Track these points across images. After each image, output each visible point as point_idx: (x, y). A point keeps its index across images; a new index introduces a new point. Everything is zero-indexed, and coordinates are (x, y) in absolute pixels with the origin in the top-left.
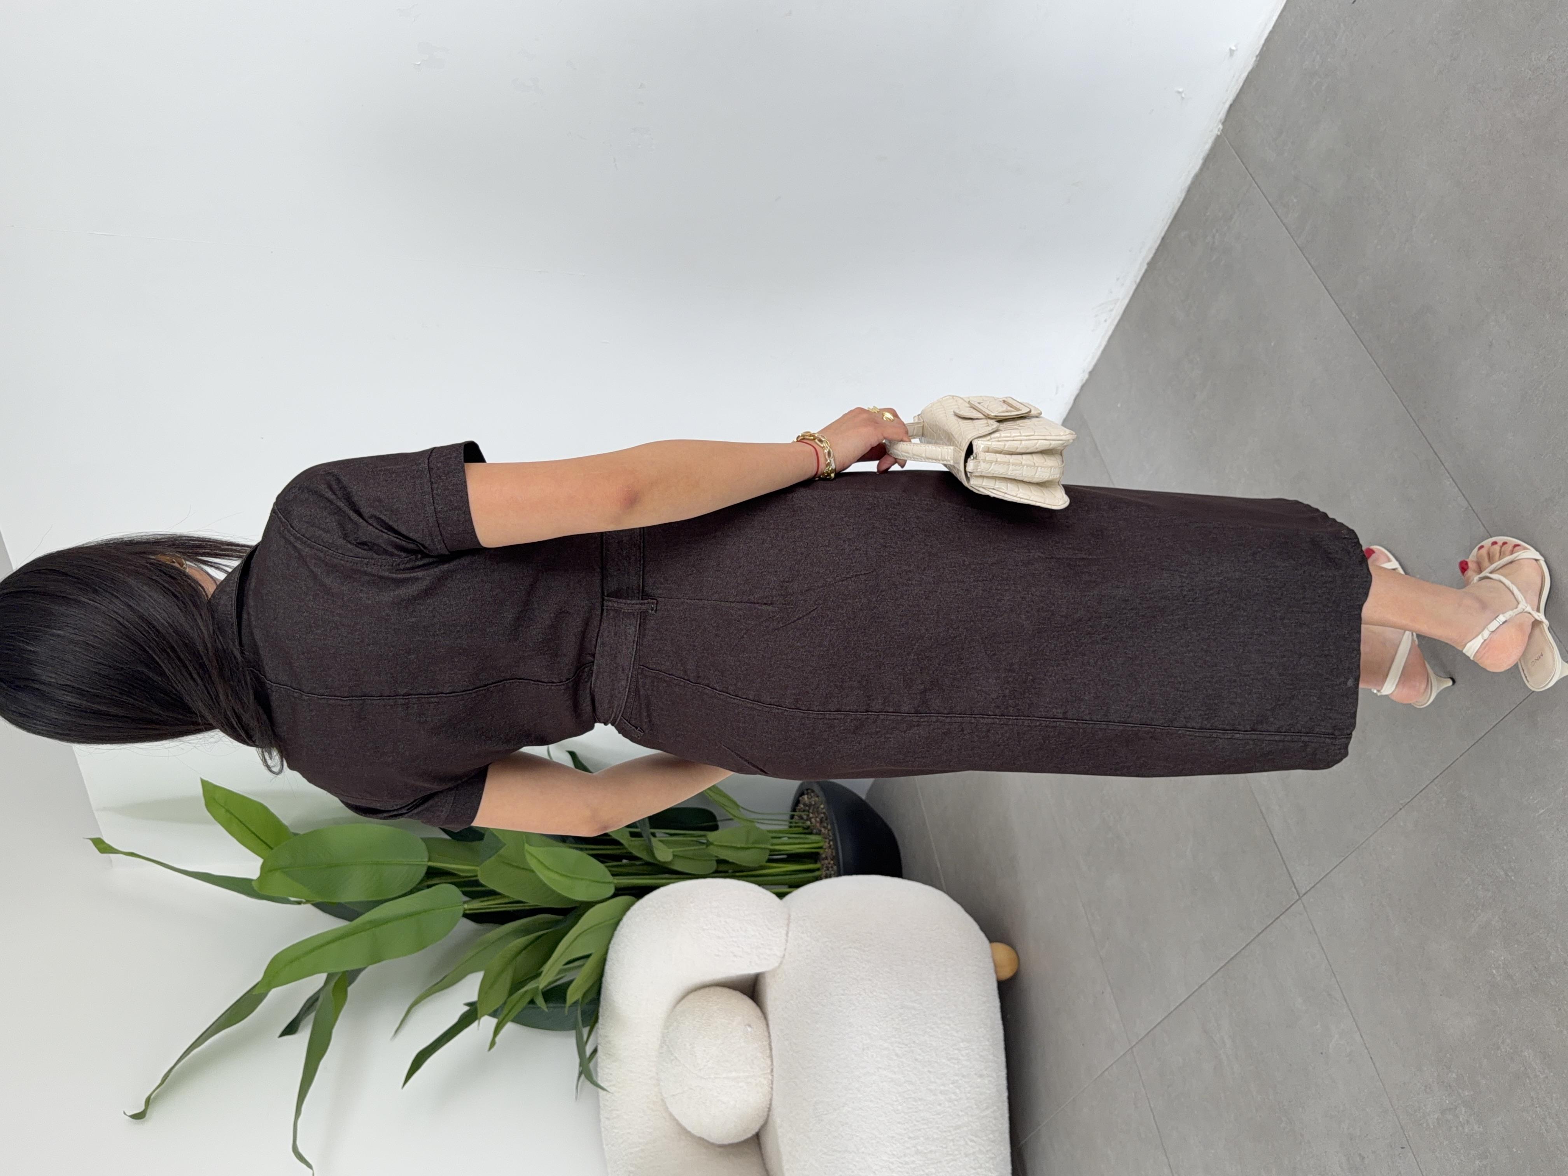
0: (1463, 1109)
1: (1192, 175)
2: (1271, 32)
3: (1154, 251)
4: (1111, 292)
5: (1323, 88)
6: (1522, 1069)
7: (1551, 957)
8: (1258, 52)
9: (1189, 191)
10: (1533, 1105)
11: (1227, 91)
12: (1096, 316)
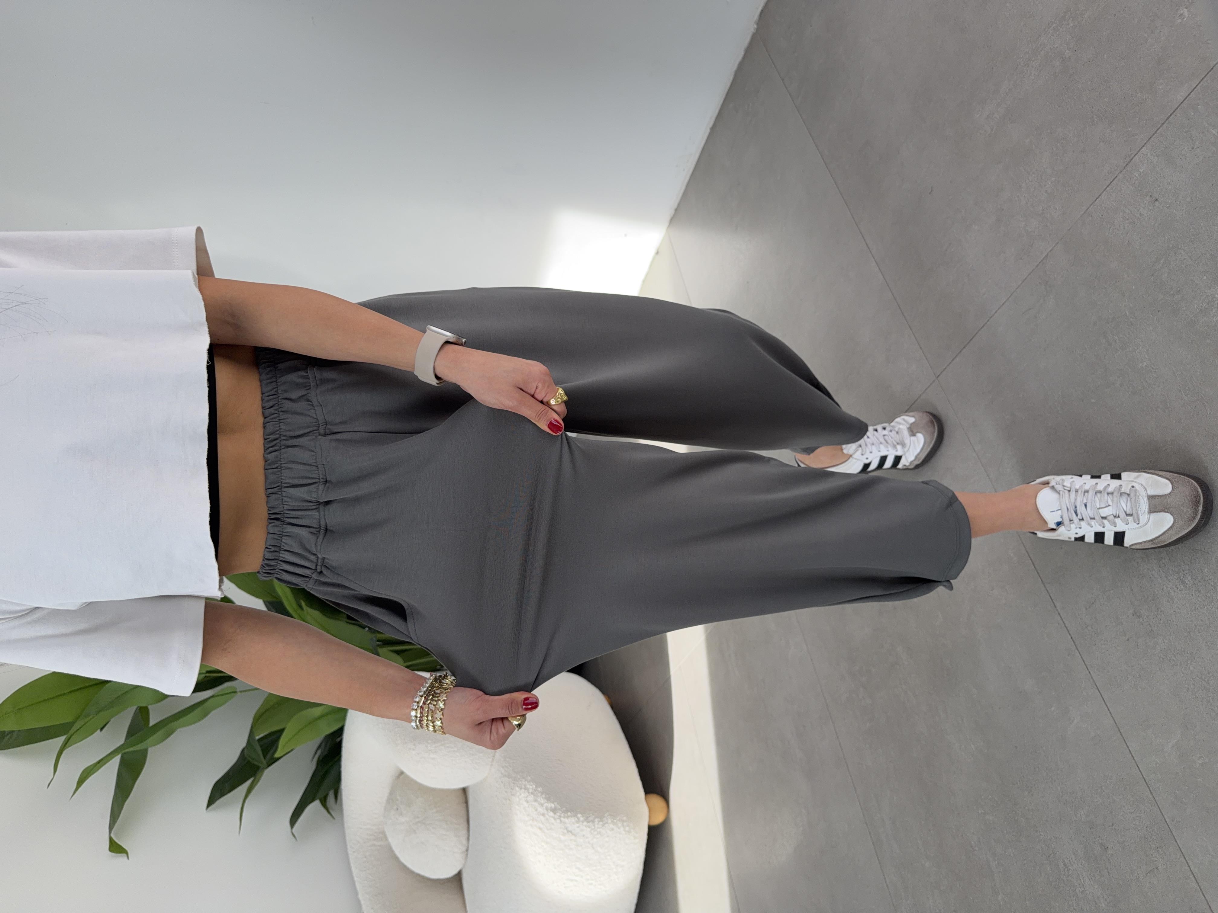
1: (737, 63)
3: (714, 119)
4: (686, 150)
9: (736, 74)
10: (901, 683)
12: (678, 167)
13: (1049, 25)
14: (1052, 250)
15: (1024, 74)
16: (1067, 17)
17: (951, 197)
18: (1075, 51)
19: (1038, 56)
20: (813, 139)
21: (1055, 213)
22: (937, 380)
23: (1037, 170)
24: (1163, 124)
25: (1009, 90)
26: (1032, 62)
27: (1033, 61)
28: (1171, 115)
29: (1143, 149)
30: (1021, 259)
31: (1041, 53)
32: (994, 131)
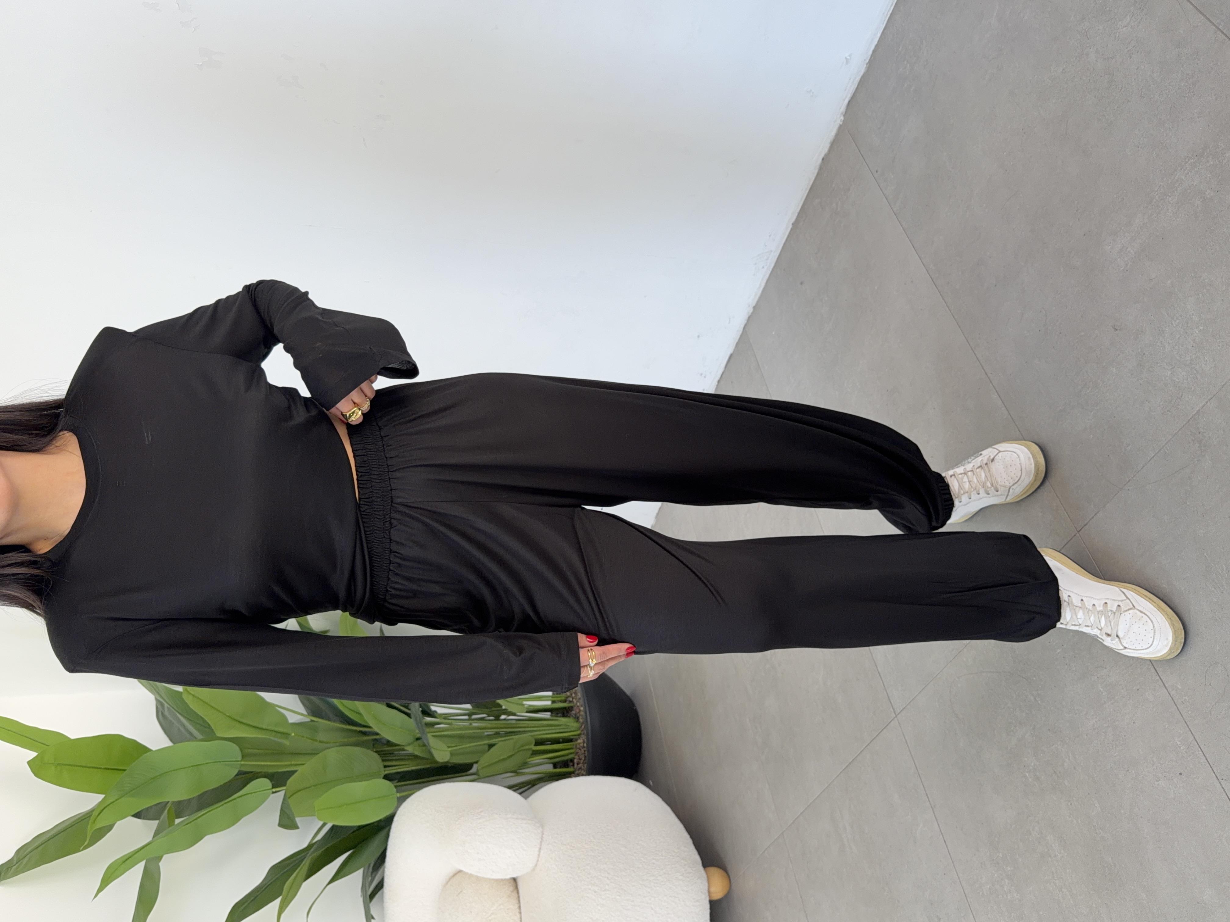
0: (1007, 881)
1: (822, 156)
2: (877, 46)
3: (796, 214)
4: (766, 246)
5: (912, 90)
6: (1047, 850)
7: (1065, 764)
8: (867, 61)
9: (821, 168)
10: (1054, 877)
11: (845, 90)
12: (755, 264)
13: (1185, 159)
14: (1204, 405)
15: (1160, 209)
16: (1206, 153)
17: (1083, 334)
18: (1218, 191)
19: (1175, 192)
20: (916, 251)
21: (1206, 365)
22: (1078, 534)
23: (1181, 316)
25: (1143, 224)
26: (1168, 197)
27: (1170, 196)
30: (1168, 411)
31: (1178, 189)
32: (1128, 266)
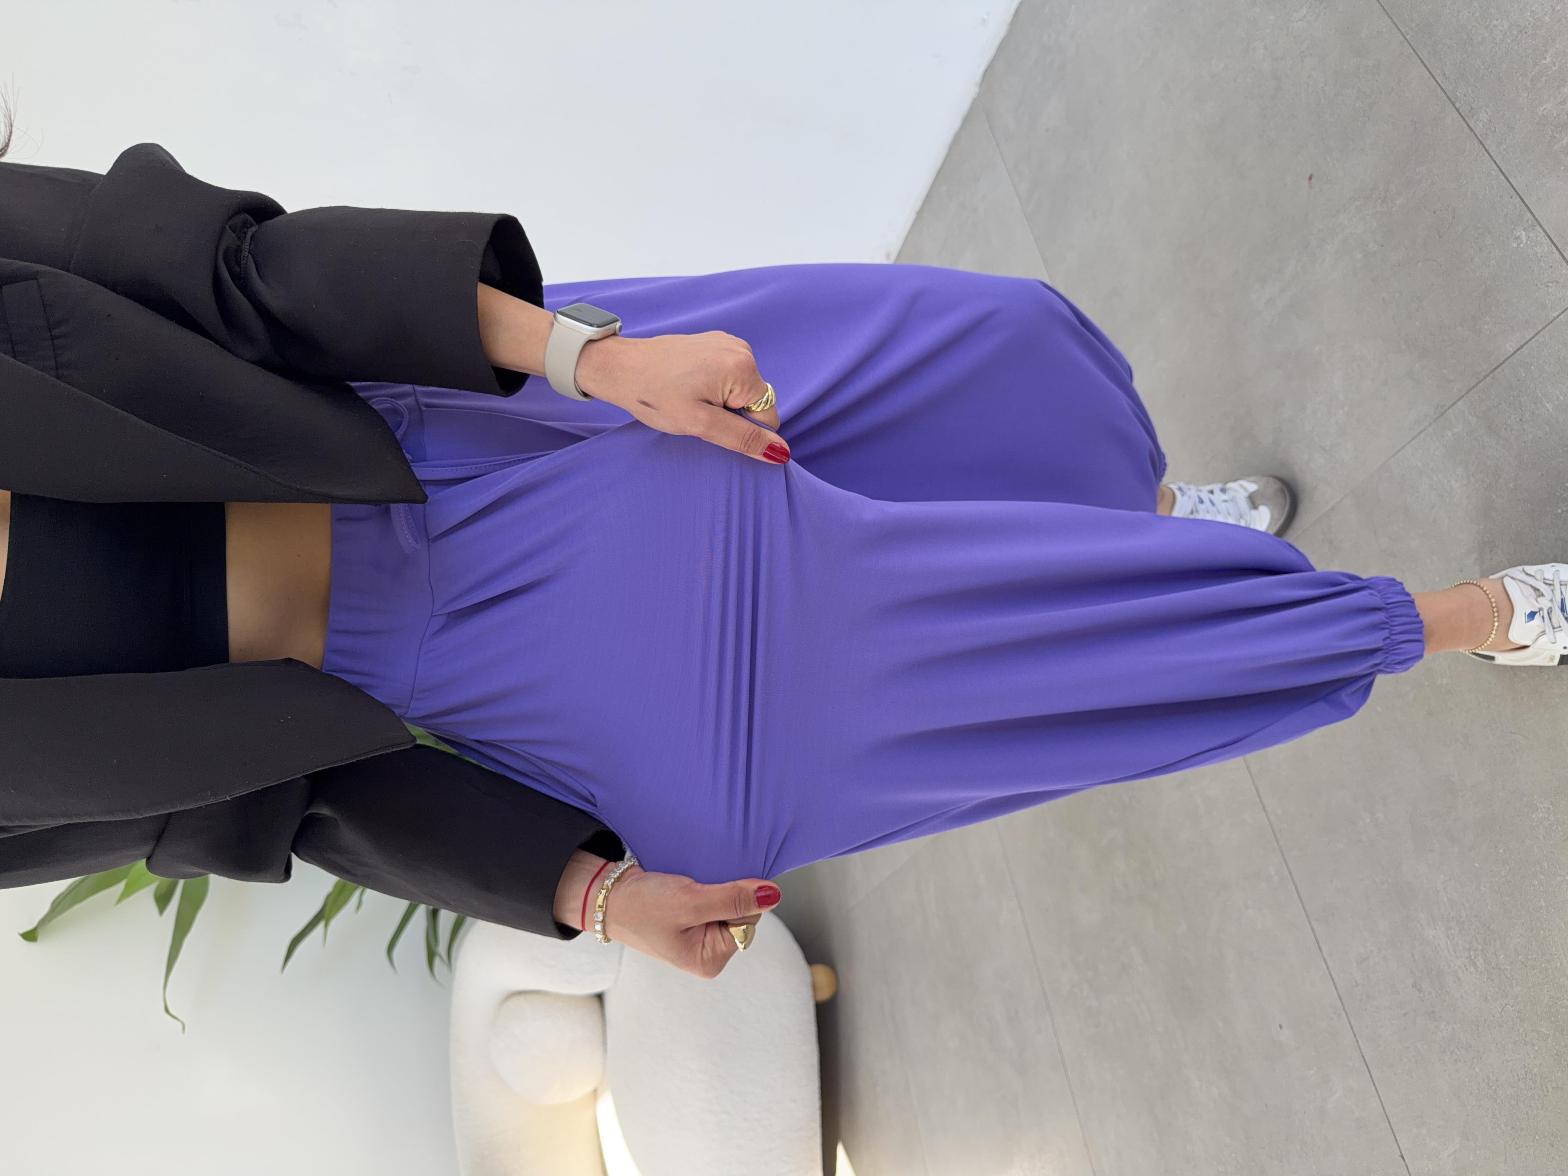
0: (1086, 986)
2: (1020, 4)
5: (1055, 66)
6: (1129, 961)
8: (1008, 23)
10: (1133, 990)
13: (1350, 200)
14: (1340, 501)
15: (1316, 257)
16: (1374, 196)
19: (1335, 239)
21: (1346, 454)
23: (1326, 392)
24: (1486, 377)
25: (1296, 274)
27: (1328, 244)
28: (1496, 369)
29: (1460, 403)
31: (1339, 236)
32: (1275, 323)
